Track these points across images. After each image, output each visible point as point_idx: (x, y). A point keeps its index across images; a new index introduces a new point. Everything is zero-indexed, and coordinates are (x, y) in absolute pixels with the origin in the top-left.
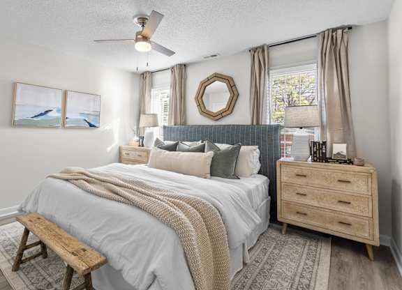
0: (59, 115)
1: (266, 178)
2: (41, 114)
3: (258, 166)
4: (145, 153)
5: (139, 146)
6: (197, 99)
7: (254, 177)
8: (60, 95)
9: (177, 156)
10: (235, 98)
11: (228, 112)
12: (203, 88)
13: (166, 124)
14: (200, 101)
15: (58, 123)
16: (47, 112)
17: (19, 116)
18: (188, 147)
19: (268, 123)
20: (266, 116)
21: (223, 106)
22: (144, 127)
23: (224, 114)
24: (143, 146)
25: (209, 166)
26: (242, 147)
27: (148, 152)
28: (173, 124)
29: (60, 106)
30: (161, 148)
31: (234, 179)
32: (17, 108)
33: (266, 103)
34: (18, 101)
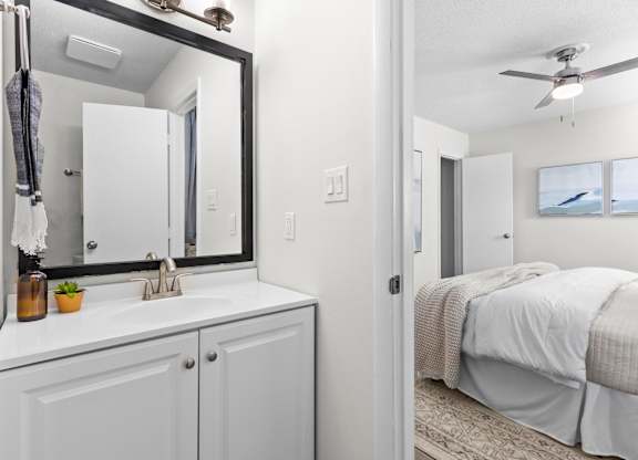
0: (600, 198)
2: (572, 200)
8: (598, 171)
15: (598, 209)
16: (579, 196)
17: (544, 205)
29: (600, 185)
32: (541, 197)
34: (542, 189)
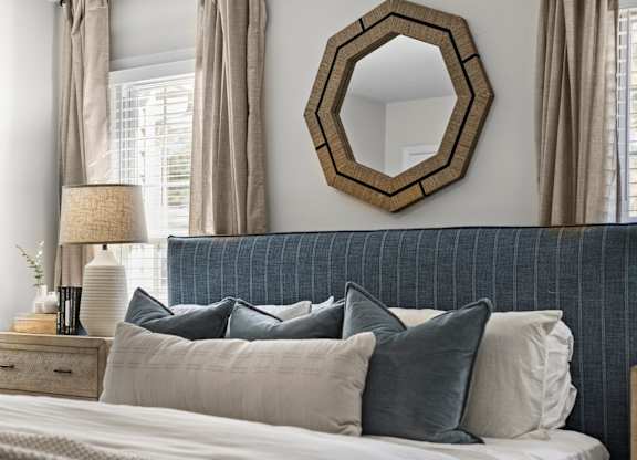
1: (596, 442)
3: (564, 397)
4: (88, 362)
5: (62, 330)
6: (314, 116)
7: (546, 439)
9: (225, 354)
10: (477, 110)
11: (450, 174)
12: (340, 68)
13: (182, 233)
14: (328, 123)
18: (271, 322)
19: (611, 219)
20: (603, 185)
21: (429, 147)
22: (81, 245)
23: (429, 185)
24: (77, 328)
25: (356, 394)
26: (495, 317)
27: (99, 351)
28: (211, 230)
30: (154, 329)
31: (460, 442)
33: (604, 132)
